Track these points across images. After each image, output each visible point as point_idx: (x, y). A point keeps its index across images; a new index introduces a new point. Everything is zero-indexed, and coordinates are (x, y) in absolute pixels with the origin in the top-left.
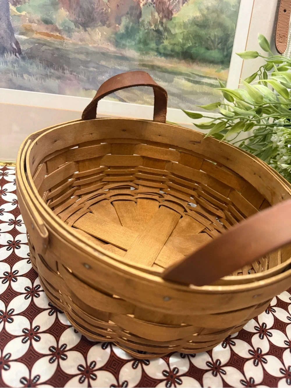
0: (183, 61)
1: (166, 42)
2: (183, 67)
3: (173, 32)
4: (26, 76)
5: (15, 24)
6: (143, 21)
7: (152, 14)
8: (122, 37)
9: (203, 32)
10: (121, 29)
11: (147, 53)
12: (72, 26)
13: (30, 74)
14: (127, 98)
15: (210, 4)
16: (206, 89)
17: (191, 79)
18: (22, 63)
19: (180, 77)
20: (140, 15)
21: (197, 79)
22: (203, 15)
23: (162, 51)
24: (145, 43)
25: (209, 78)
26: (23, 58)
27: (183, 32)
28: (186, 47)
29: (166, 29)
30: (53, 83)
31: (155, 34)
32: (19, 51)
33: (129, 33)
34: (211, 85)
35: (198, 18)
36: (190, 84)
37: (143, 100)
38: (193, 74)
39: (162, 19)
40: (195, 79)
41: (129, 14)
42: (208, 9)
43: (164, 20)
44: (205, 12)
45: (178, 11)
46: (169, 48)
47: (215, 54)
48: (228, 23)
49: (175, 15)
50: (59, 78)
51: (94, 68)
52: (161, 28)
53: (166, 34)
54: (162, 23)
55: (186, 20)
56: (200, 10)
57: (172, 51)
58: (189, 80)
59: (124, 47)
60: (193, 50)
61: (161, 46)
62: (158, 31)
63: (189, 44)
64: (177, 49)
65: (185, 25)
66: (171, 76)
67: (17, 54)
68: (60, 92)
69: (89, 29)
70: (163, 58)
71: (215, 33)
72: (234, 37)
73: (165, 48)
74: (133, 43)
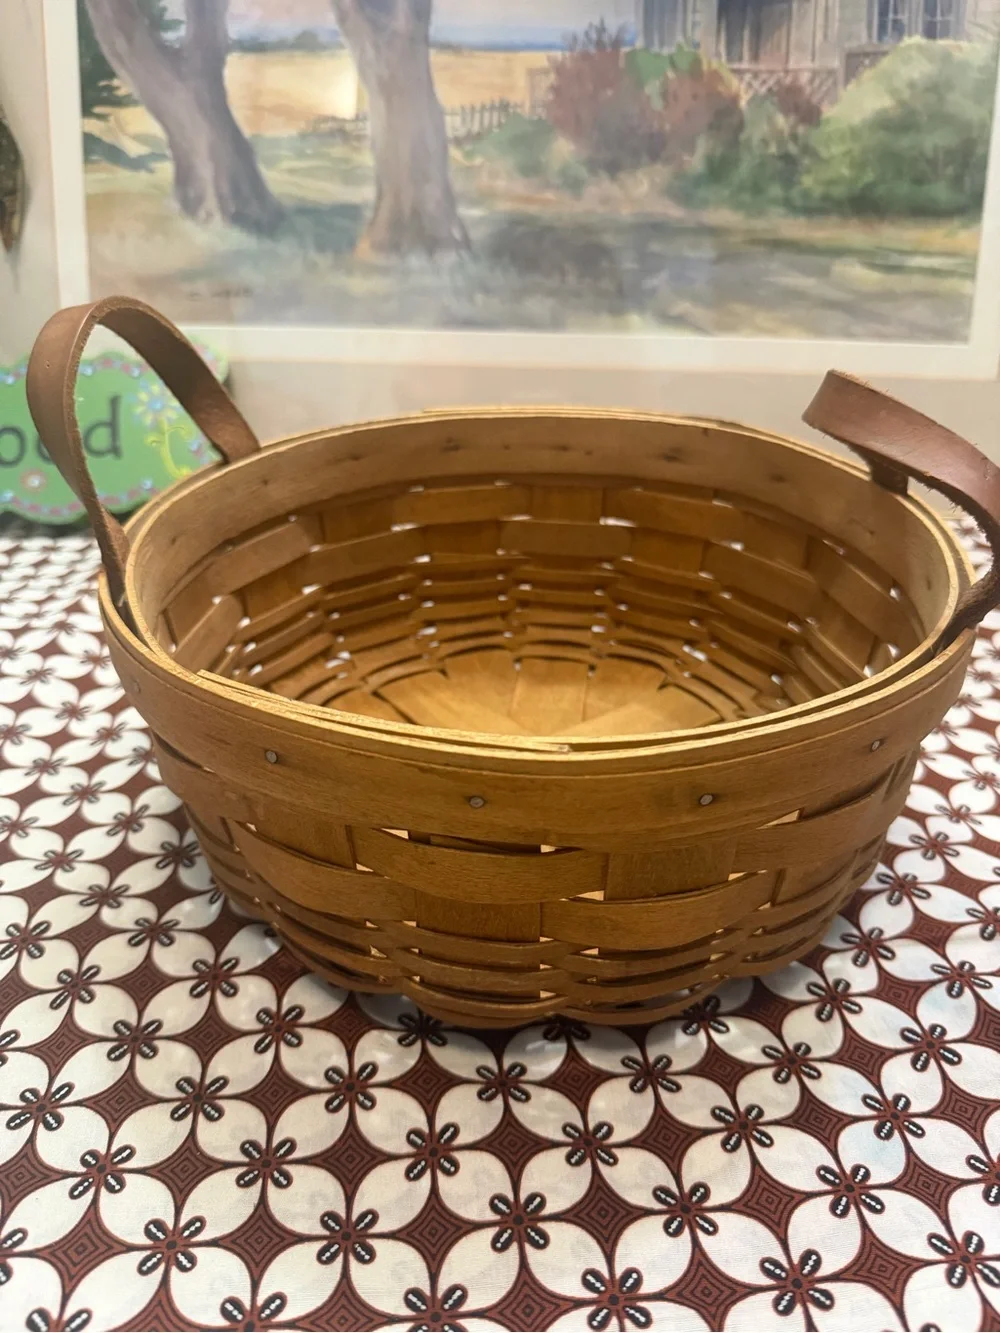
0: (854, 221)
1: (807, 181)
2: (854, 234)
3: (824, 153)
4: (480, 298)
5: (459, 185)
6: (749, 140)
7: (770, 120)
8: (698, 181)
9: (905, 142)
10: (696, 163)
11: (760, 213)
12: (583, 172)
13: (488, 292)
14: (715, 325)
15: (916, 75)
16: (918, 282)
17: (878, 262)
18: (472, 267)
19: (846, 259)
20: (741, 126)
21: (895, 260)
22: (902, 103)
23: (799, 202)
24: (757, 189)
25: (928, 254)
26: (475, 258)
27: (848, 153)
28: (860, 185)
29: (807, 150)
30: (537, 306)
31: (780, 165)
32: (466, 243)
33: (718, 170)
34: (935, 272)
35: (885, 111)
36: (876, 275)
37: (752, 326)
38: (883, 248)
39: (793, 128)
40: (891, 262)
41: (714, 127)
42: (912, 85)
43: (801, 130)
44: (906, 94)
45: (834, 101)
46: (818, 191)
47: (940, 192)
48: (970, 111)
49: (828, 112)
52: (793, 149)
53: (806, 161)
54: (794, 137)
55: (857, 119)
56: (893, 92)
57: (826, 198)
58: (873, 266)
59: (704, 204)
60: (881, 190)
61: (795, 193)
62: (787, 158)
63: (869, 176)
64: (838, 192)
65: (854, 133)
66: (822, 260)
67: (462, 251)
68: (556, 324)
69: (622, 175)
70: (802, 220)
71: (934, 141)
72: (987, 142)
73: (806, 194)
74: (726, 193)
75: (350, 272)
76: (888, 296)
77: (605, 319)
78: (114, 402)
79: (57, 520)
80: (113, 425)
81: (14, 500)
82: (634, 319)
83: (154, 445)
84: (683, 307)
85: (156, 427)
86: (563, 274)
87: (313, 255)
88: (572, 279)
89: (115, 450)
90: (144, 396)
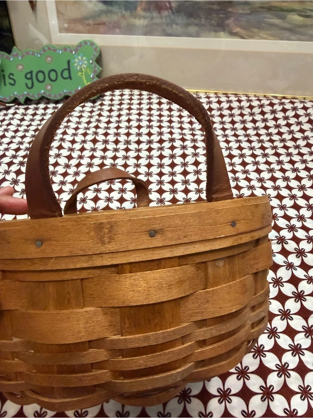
4: (174, 26)
13: (177, 24)
14: (247, 36)
17: (303, 14)
18: (172, 16)
19: (292, 13)
21: (309, 13)
26: (173, 13)
30: (193, 29)
32: (171, 8)
36: (301, 19)
37: (259, 36)
38: (305, 9)
40: (307, 14)
50: (196, 25)
51: (222, 14)
58: (301, 16)
66: (285, 13)
67: (169, 11)
68: (198, 35)
75: (135, 18)
76: (305, 26)
77: (213, 33)
78: (69, 62)
79: (56, 99)
80: (69, 70)
81: (44, 93)
82: (222, 33)
83: (80, 76)
84: (238, 30)
85: (81, 70)
86: (201, 18)
87: (124, 12)
88: (203, 20)
89: (70, 77)
90: (77, 60)
